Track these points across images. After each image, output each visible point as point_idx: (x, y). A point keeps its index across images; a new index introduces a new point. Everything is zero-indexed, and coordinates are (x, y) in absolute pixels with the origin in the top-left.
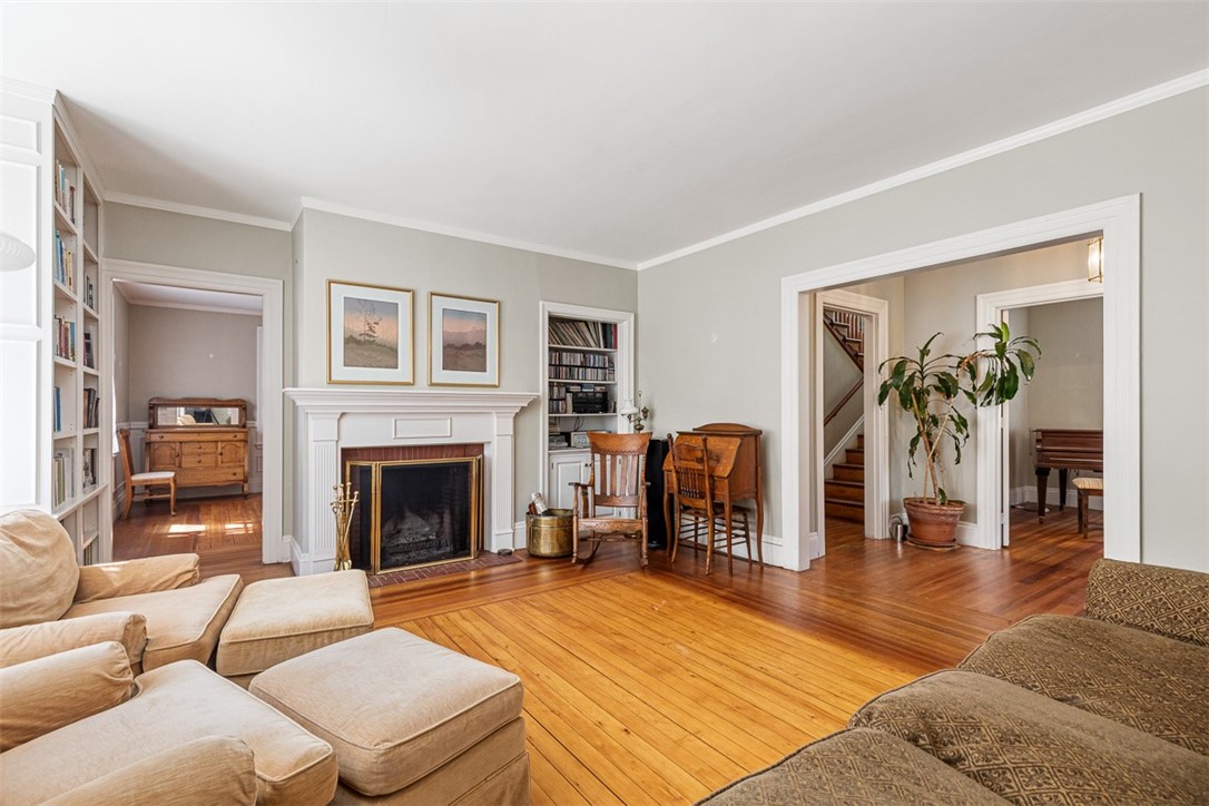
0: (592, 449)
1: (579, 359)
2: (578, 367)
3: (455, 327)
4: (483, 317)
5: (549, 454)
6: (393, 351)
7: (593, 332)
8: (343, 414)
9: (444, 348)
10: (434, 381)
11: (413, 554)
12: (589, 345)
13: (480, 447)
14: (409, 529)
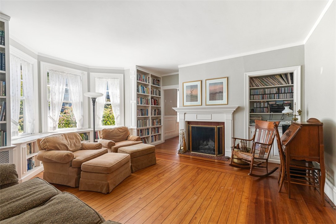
0: (256, 127)
1: (275, 91)
2: (274, 94)
3: (213, 88)
4: (222, 83)
5: (249, 128)
6: (197, 97)
7: (285, 80)
8: (185, 113)
9: (210, 94)
10: (207, 104)
11: (206, 151)
12: (282, 84)
13: (223, 123)
14: (210, 144)
